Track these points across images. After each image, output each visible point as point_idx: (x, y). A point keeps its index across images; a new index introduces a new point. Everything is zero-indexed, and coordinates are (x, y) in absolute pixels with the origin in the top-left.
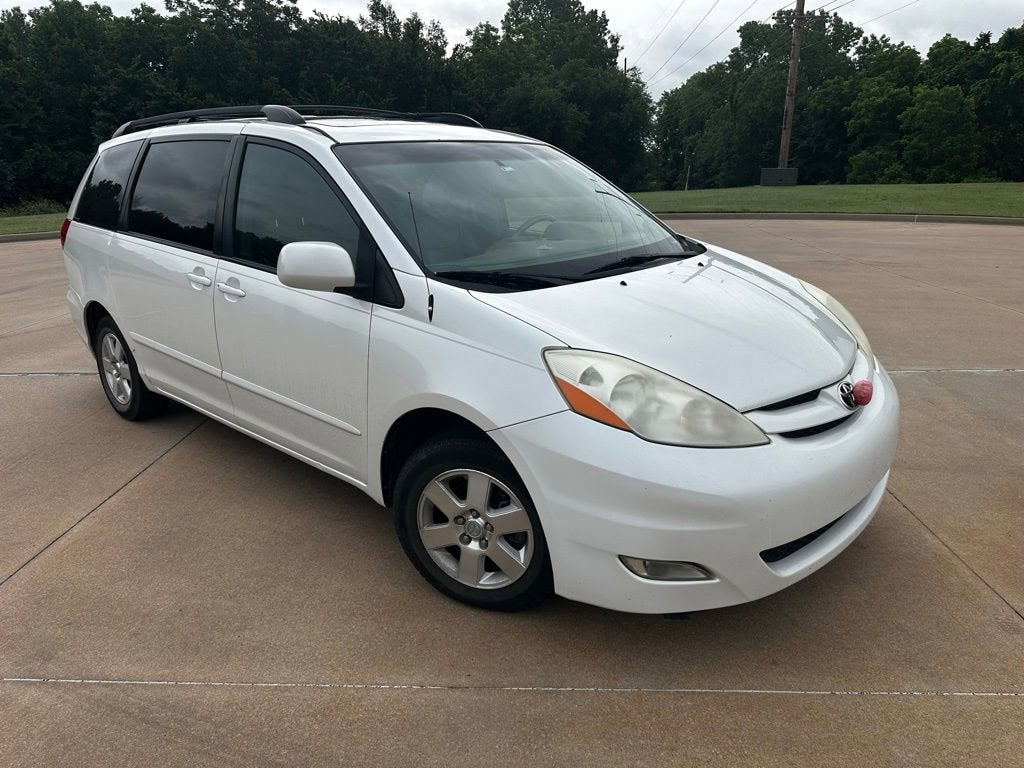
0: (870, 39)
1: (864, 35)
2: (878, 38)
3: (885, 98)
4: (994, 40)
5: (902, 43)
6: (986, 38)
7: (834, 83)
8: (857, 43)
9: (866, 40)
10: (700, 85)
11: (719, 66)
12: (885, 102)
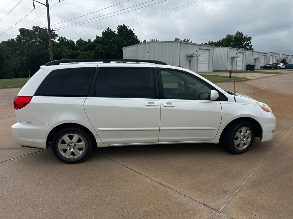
0: (61, 37)
1: (59, 36)
2: (63, 37)
3: (71, 53)
4: (92, 41)
5: (70, 40)
6: (90, 40)
7: (55, 48)
8: (57, 38)
9: (60, 37)
10: (6, 45)
11: (13, 40)
12: (71, 54)
